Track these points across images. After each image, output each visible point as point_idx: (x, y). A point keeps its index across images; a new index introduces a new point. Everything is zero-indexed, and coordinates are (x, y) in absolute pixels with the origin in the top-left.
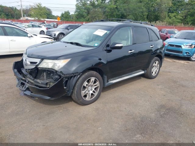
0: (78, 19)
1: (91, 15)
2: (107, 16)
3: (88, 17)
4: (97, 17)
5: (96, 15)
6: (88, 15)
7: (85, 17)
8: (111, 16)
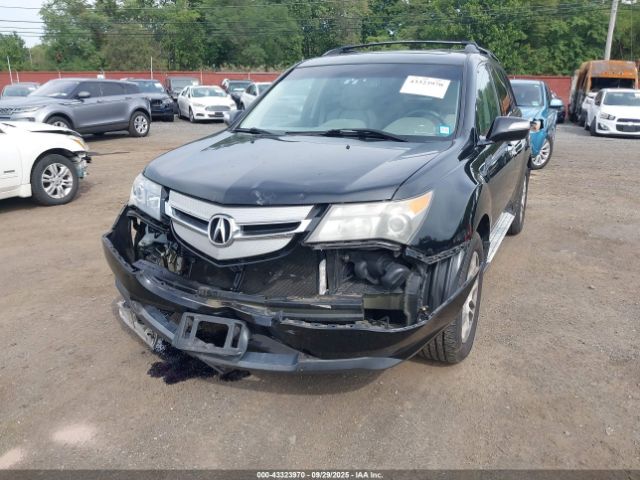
0: (59, 62)
1: (112, 45)
2: (171, 48)
3: (102, 54)
4: (135, 54)
5: (131, 46)
6: (98, 48)
7: (89, 55)
8: (183, 50)
